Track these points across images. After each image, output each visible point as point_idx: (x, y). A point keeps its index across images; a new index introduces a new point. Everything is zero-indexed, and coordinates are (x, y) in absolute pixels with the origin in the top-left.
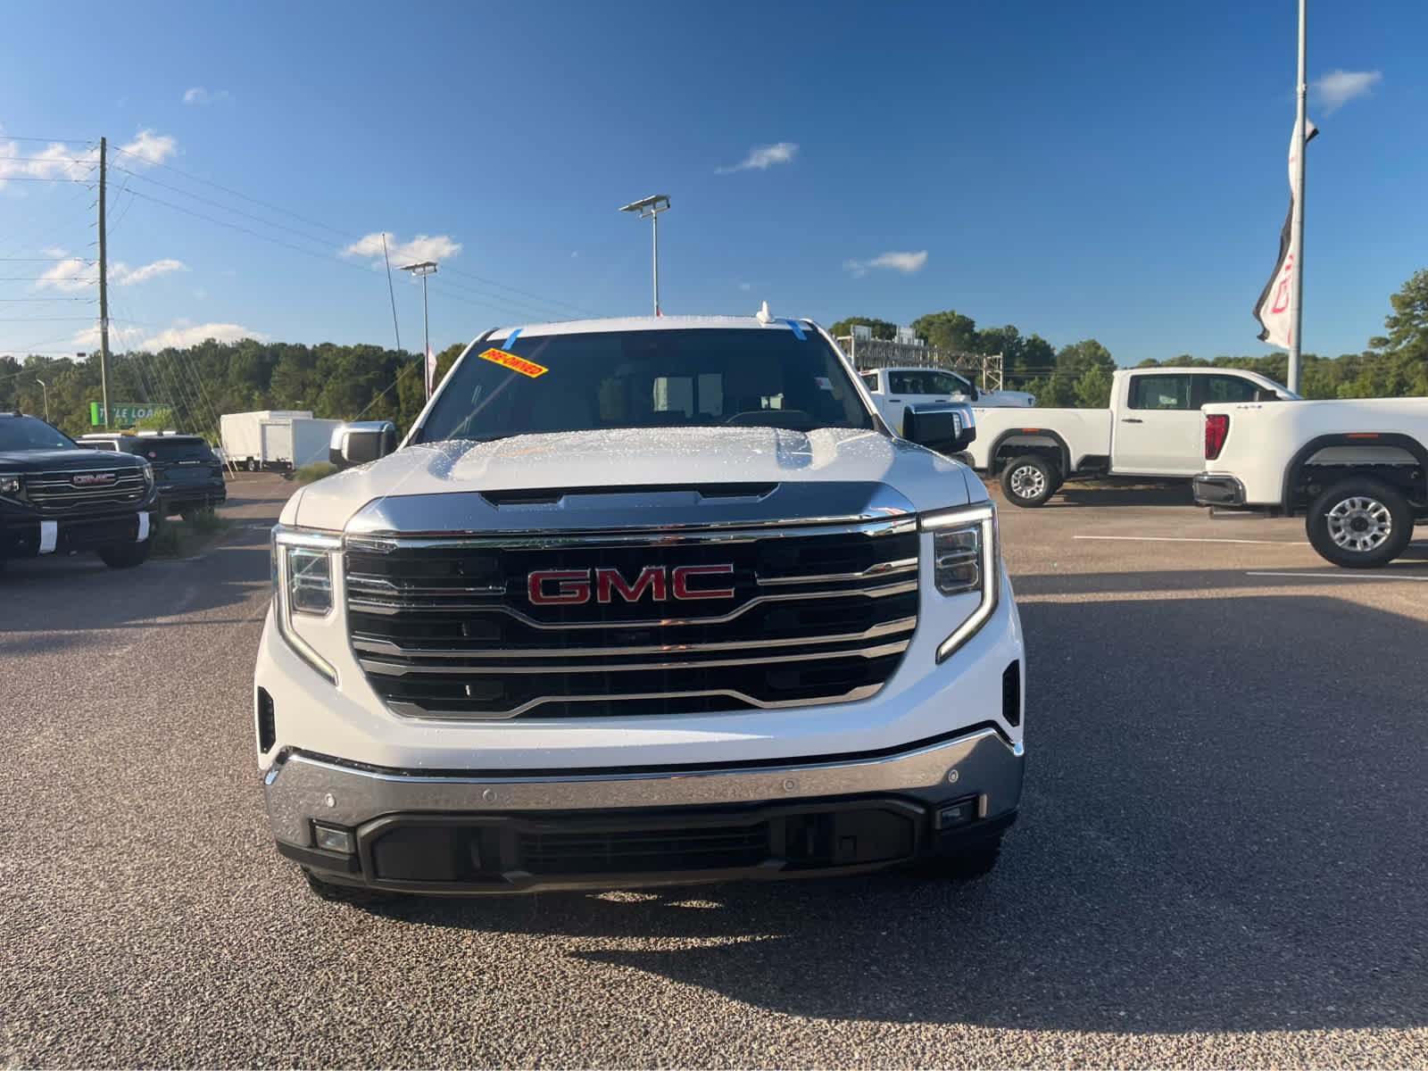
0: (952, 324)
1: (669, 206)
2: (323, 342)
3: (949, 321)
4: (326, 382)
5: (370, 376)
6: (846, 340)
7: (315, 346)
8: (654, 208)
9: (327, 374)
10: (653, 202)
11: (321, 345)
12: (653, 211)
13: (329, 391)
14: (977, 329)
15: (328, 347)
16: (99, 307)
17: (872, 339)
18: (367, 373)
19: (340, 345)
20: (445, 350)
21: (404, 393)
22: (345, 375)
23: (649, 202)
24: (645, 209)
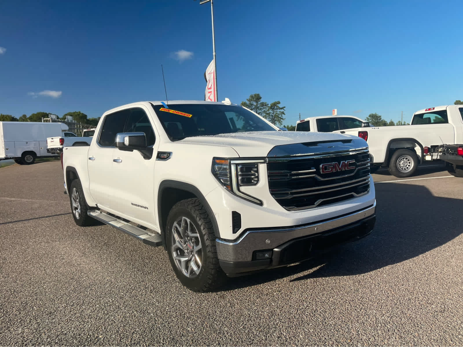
0: (80, 116)
3: (79, 115)
6: (48, 120)
14: (88, 118)
17: (57, 120)
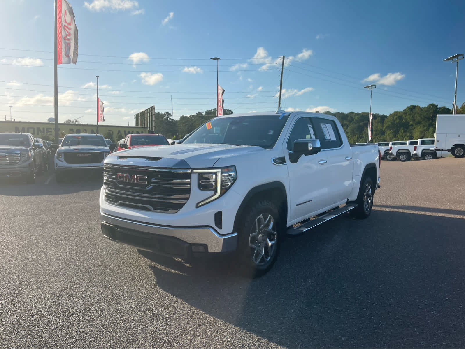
1: (463, 58)
2: (350, 112)
4: (350, 124)
5: (364, 122)
7: (348, 113)
8: (458, 59)
9: (350, 122)
10: (457, 56)
11: (350, 113)
12: (457, 60)
13: (350, 127)
15: (352, 113)
16: (278, 104)
18: (363, 122)
19: (356, 112)
20: (391, 113)
21: (375, 128)
22: (356, 122)
23: (455, 57)
24: (454, 59)
